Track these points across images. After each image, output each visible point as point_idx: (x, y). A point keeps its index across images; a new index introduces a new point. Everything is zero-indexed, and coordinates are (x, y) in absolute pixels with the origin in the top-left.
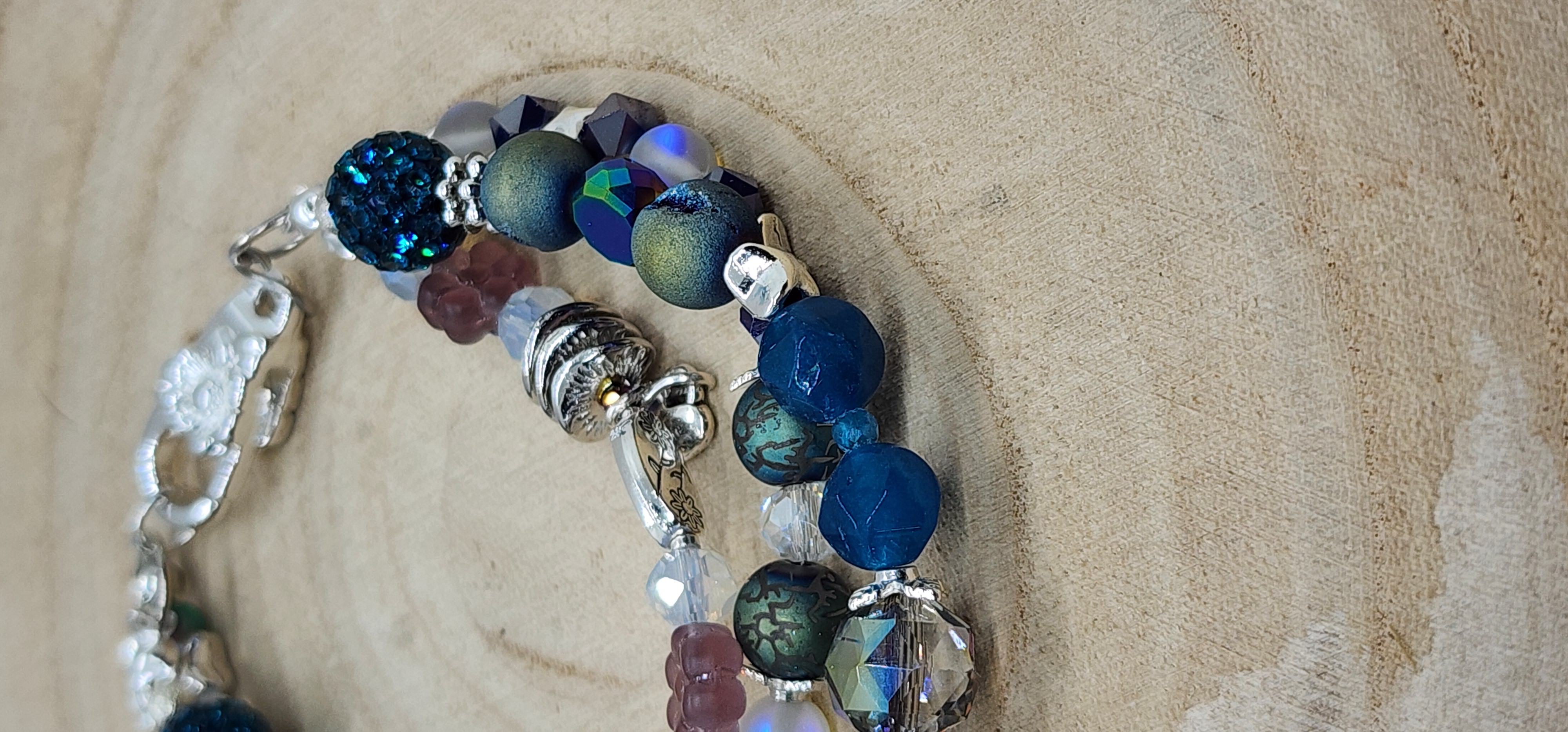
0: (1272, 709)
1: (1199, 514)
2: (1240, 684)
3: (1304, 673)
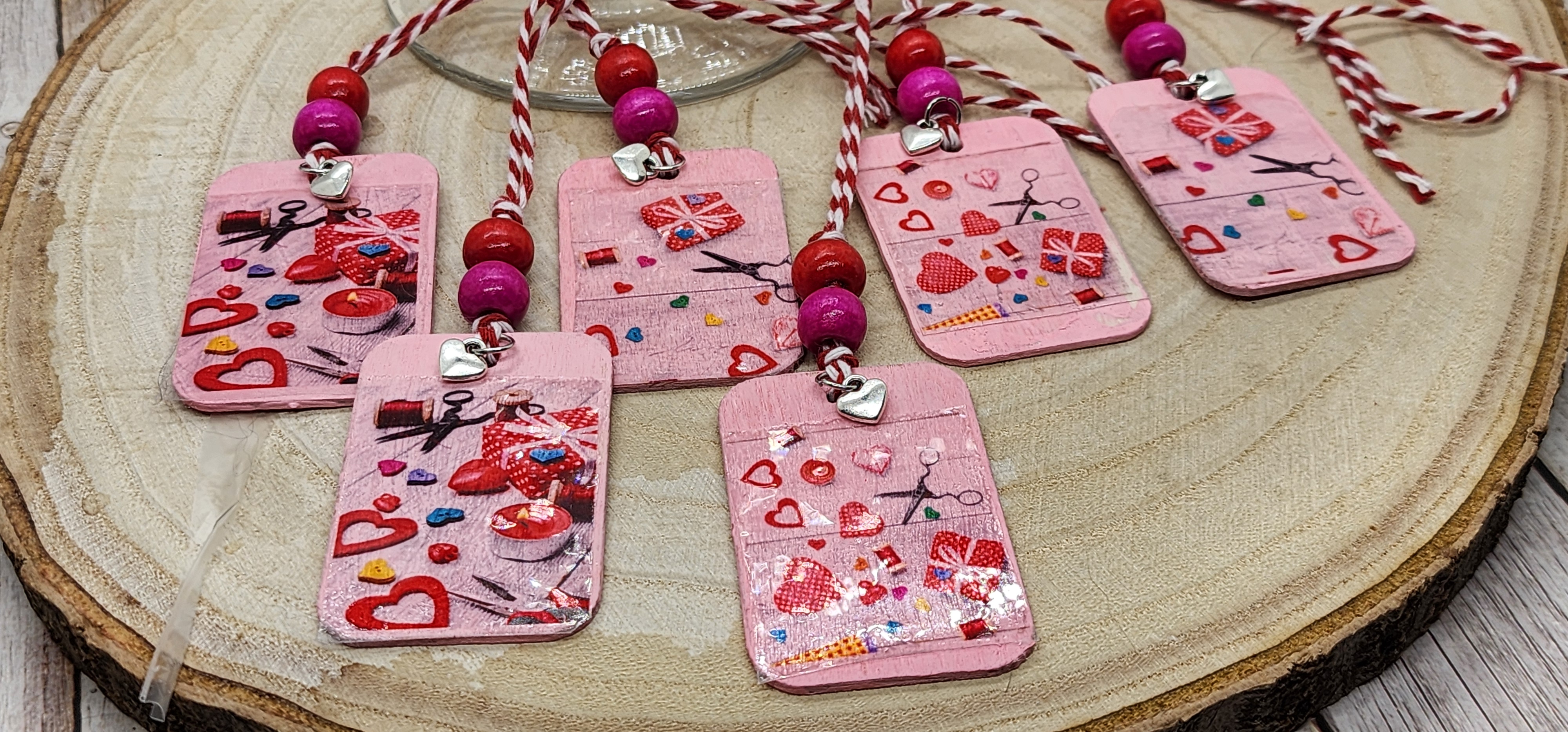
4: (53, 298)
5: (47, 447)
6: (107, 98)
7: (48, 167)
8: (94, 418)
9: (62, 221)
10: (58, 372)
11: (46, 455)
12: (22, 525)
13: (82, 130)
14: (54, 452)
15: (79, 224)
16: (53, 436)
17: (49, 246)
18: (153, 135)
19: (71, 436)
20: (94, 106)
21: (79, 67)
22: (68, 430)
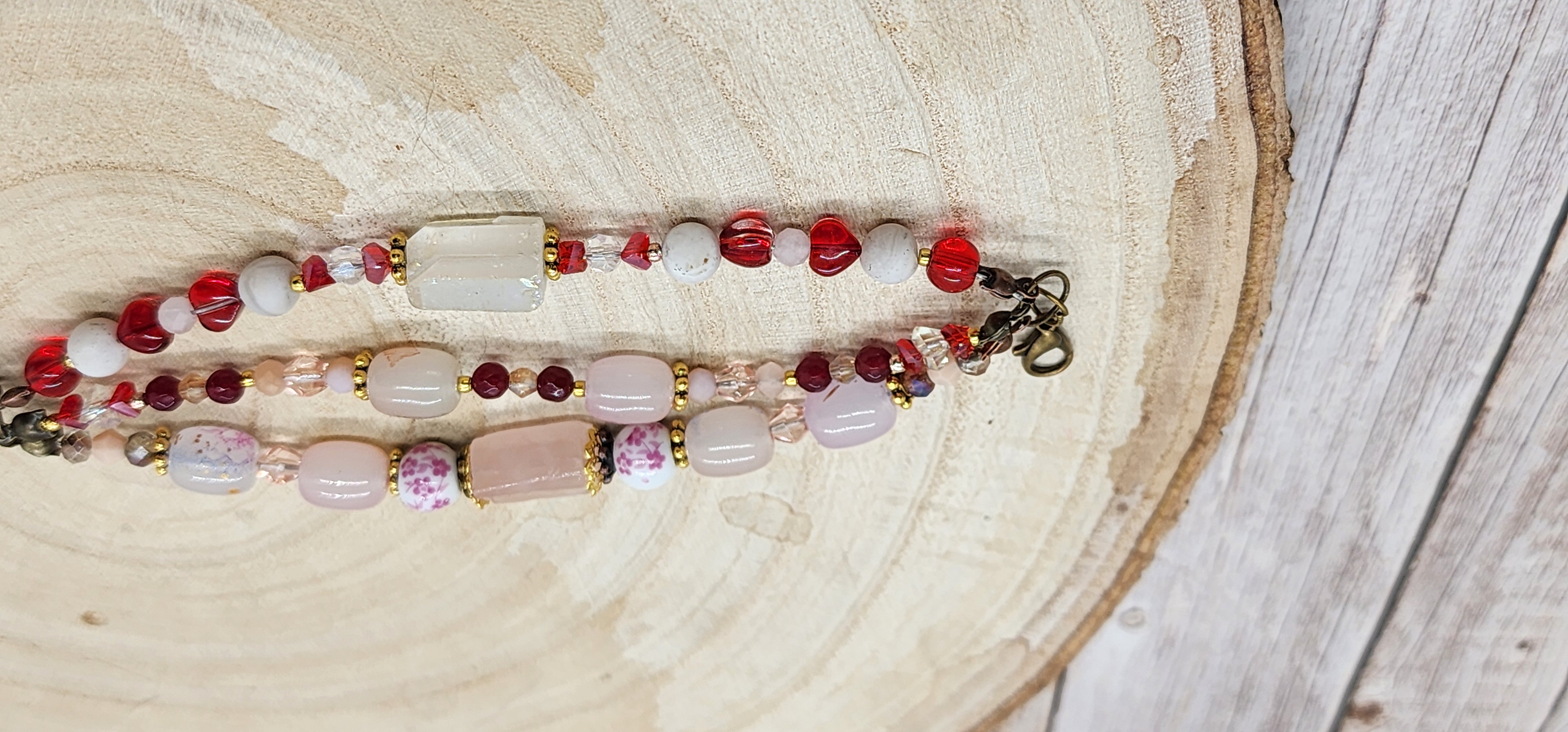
0: (207, 42)
1: (98, 67)
2: (195, 57)
3: (183, 22)
4: (1147, 351)
5: (1201, 146)
6: (1030, 603)
7: (1115, 525)
8: (1140, 174)
9: (1115, 453)
10: (1166, 248)
11: (1205, 136)
12: (1255, 42)
13: (1067, 568)
14: (1197, 138)
15: (1095, 445)
16: (1192, 159)
17: (1136, 422)
18: (988, 546)
19: (1170, 156)
20: (1046, 596)
21: (1051, 650)
22: (1172, 165)
